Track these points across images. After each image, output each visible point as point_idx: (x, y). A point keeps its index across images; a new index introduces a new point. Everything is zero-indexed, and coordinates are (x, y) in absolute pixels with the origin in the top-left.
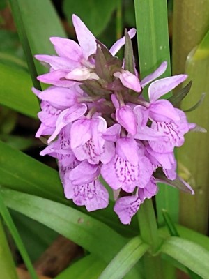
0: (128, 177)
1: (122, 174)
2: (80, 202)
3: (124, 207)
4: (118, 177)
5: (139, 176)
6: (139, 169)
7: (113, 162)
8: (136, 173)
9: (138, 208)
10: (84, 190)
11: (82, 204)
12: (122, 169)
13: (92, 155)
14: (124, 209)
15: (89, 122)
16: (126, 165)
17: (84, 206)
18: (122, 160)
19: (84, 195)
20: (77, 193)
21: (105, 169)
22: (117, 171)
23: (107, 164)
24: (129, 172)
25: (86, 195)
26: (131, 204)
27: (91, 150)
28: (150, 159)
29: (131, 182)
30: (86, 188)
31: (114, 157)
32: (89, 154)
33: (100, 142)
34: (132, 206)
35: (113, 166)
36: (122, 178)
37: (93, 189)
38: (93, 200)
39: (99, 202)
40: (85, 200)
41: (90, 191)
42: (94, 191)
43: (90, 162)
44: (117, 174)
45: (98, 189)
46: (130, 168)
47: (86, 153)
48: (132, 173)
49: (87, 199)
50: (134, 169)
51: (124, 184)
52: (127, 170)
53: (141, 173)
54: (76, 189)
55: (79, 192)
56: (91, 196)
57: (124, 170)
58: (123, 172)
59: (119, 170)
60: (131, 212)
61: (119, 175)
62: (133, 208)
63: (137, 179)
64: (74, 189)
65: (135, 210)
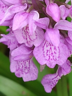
0: (51, 57)
1: (47, 55)
2: (19, 75)
3: (48, 81)
4: (45, 57)
5: (59, 57)
6: (59, 52)
7: (42, 46)
8: (57, 55)
9: (57, 82)
10: (23, 66)
11: (21, 77)
12: (48, 51)
13: (28, 39)
14: (48, 83)
15: (28, 14)
16: (51, 48)
17: (22, 78)
18: (48, 44)
19: (22, 70)
20: (18, 68)
21: (36, 50)
22: (44, 52)
23: (38, 47)
24: (52, 53)
25: (24, 70)
26: (53, 79)
27: (28, 36)
28: (67, 46)
29: (53, 61)
30: (24, 66)
31: (43, 42)
32: (27, 39)
33: (33, 27)
34: (53, 81)
35: (42, 49)
36: (47, 58)
37: (28, 66)
38: (28, 74)
39: (32, 76)
40: (23, 74)
41: (26, 68)
42: (29, 68)
43: (27, 45)
44: (44, 55)
45: (32, 66)
46: (53, 51)
47: (24, 38)
48: (54, 54)
49: (24, 73)
50: (56, 51)
51: (48, 62)
52: (51, 52)
53: (61, 55)
54: (17, 66)
55: (19, 68)
56: (26, 71)
57: (49, 52)
58: (48, 53)
59: (46, 52)
60: (52, 85)
61: (45, 55)
62: (54, 82)
63: (57, 59)
64: (16, 66)
65: (55, 84)
